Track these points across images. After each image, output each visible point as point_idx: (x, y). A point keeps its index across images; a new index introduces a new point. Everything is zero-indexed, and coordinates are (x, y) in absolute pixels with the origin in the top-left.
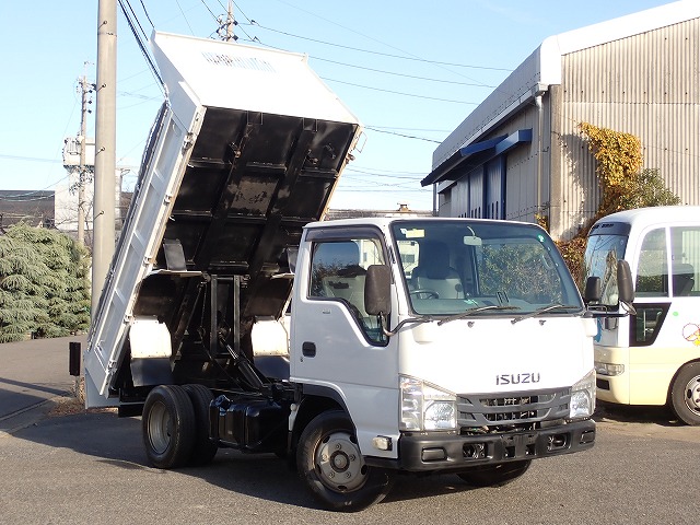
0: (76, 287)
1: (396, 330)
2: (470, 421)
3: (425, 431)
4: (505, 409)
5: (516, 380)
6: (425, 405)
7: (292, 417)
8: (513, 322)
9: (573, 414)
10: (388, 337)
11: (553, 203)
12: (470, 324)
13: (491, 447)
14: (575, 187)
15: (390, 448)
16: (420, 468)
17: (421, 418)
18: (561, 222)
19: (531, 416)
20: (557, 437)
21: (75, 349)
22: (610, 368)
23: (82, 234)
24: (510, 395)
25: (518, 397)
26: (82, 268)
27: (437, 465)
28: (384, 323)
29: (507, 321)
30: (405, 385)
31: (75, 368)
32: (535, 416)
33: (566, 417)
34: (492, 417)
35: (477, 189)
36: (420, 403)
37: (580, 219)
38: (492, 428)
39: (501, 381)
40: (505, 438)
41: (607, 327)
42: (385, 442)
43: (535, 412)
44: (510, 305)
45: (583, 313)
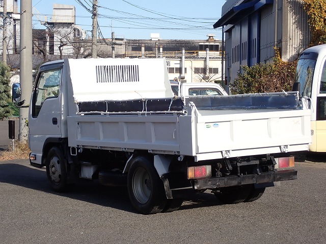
11: (283, 40)
14: (296, 31)
18: (288, 51)
21: (11, 125)
23: (5, 57)
26: (5, 79)
31: (12, 134)
37: (300, 49)
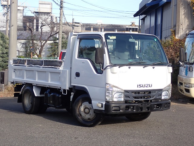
0: (5, 52)
1: (105, 69)
2: (128, 99)
3: (113, 101)
4: (140, 95)
5: (144, 86)
6: (114, 93)
7: (72, 97)
8: (144, 67)
9: (163, 98)
10: (103, 71)
11: (177, 25)
12: (129, 68)
13: (135, 107)
14: (185, 19)
15: (102, 107)
16: (111, 113)
17: (112, 97)
18: (180, 32)
19: (149, 98)
20: (157, 105)
21: (2, 74)
22: (190, 85)
23: (7, 32)
24: (142, 91)
25: (145, 92)
27: (117, 112)
28: (101, 66)
29: (142, 67)
30: (108, 86)
32: (150, 98)
33: (161, 99)
34: (135, 98)
35: (153, 19)
36: (112, 93)
37: (187, 31)
38: (136, 101)
39: (139, 86)
40: (140, 105)
41: (189, 71)
42: (101, 105)
43: (150, 97)
44: (143, 62)
45: (168, 65)
